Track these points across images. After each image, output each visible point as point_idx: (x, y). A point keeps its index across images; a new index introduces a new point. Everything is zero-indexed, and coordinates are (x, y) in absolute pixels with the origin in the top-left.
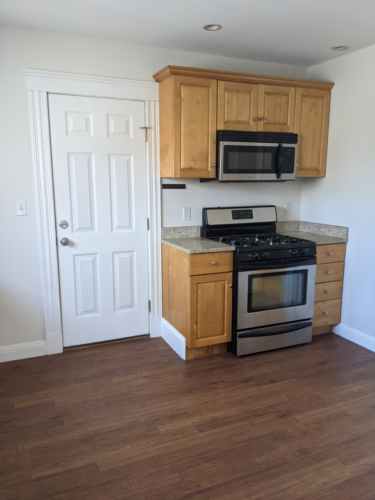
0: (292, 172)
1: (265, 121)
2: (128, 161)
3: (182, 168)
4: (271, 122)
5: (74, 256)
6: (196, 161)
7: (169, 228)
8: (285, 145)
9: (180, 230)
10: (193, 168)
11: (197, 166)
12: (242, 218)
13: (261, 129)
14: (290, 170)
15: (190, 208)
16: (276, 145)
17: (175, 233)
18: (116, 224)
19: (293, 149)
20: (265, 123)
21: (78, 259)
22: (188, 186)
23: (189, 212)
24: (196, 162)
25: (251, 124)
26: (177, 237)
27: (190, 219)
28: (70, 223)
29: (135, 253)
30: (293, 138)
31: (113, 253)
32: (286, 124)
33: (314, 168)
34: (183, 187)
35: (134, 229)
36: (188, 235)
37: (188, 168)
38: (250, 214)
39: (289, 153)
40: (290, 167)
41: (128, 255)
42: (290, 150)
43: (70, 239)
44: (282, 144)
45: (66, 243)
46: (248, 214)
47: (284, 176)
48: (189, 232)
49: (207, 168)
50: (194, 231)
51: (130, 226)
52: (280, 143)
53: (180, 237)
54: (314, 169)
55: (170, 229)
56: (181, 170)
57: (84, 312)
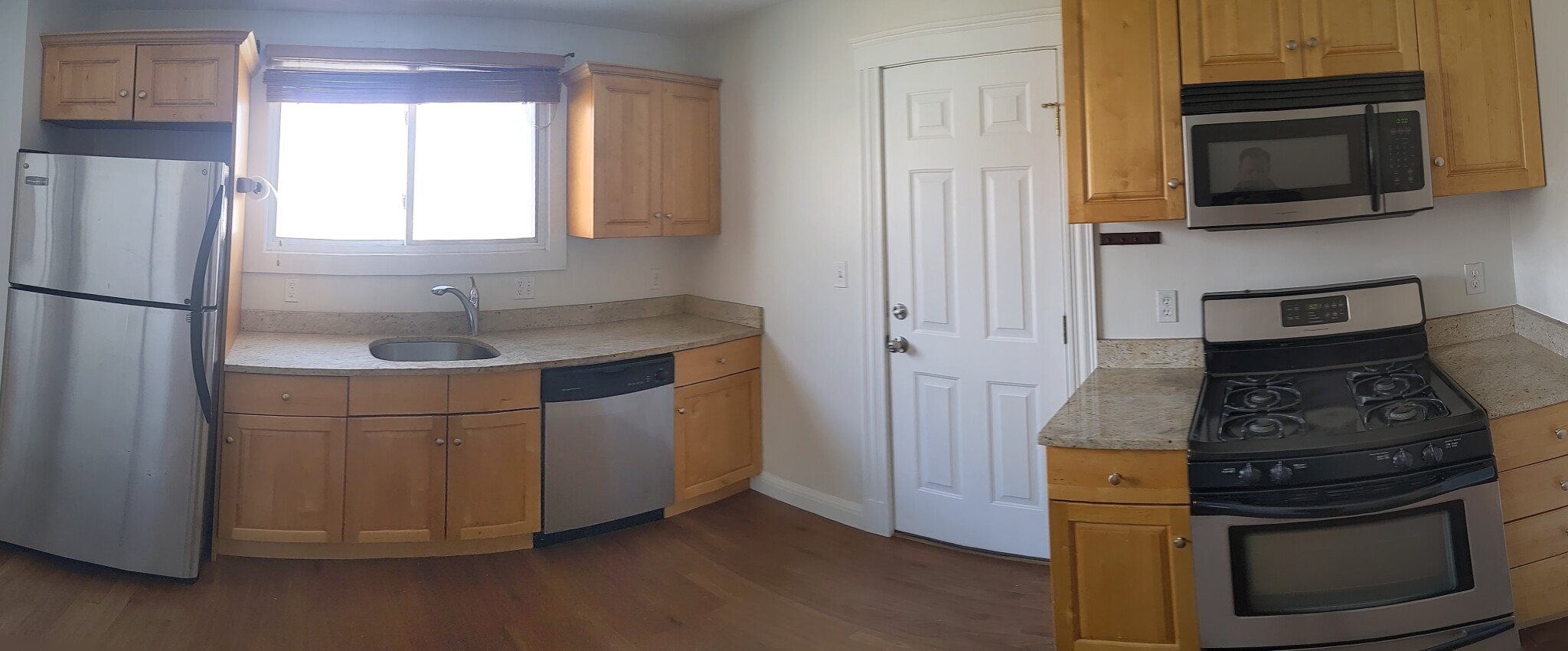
0: (1419, 184)
1: (1328, 49)
2: (1022, 184)
3: (1090, 195)
4: (1346, 49)
5: (917, 374)
6: (1126, 176)
7: (1116, 342)
8: (1385, 108)
9: (1144, 349)
10: (1119, 194)
11: (1130, 188)
12: (1312, 320)
13: (1315, 71)
14: (1411, 179)
15: (1176, 292)
16: (1360, 110)
17: (1131, 356)
18: (994, 325)
19: (1415, 114)
20: (1329, 53)
21: (924, 382)
22: (1167, 235)
23: (1172, 302)
24: (1126, 180)
25: (1283, 61)
26: (1137, 367)
27: (1177, 321)
28: (910, 311)
29: (1037, 390)
30: (1412, 85)
31: (989, 384)
32: (1391, 49)
33: (1505, 165)
34: (1154, 238)
35: (1035, 339)
36: (1169, 361)
37: (1105, 195)
38: (1337, 309)
39: (1400, 131)
40: (1410, 171)
41: (1023, 393)
42: (1405, 121)
43: (910, 341)
44: (1374, 106)
45: (905, 346)
46: (1331, 310)
47: (1392, 201)
48: (1171, 354)
49: (1158, 193)
50: (1186, 353)
51: (1026, 328)
52: (1369, 103)
53: (1146, 367)
54: (1507, 167)
55: (1118, 343)
56: (1086, 200)
57: (931, 484)
